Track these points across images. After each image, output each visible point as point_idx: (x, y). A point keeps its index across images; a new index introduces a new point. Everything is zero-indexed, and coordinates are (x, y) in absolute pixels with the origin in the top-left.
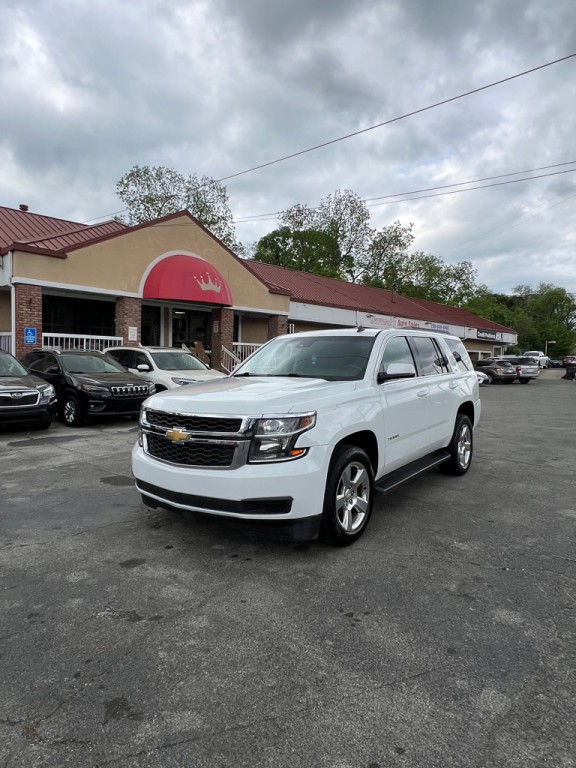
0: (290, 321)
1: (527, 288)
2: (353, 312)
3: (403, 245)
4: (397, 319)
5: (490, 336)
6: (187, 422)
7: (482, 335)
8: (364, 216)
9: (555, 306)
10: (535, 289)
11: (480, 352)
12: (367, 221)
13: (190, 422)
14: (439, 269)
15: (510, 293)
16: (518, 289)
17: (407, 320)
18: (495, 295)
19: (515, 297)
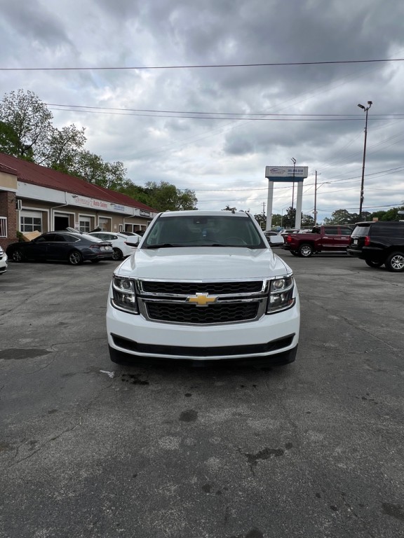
0: (18, 198)
1: (154, 184)
2: (63, 193)
3: (79, 144)
4: (93, 200)
5: (147, 214)
6: (208, 287)
7: (143, 213)
8: (47, 116)
9: (170, 197)
10: (159, 185)
11: (140, 225)
12: (50, 121)
13: (212, 287)
14: (100, 165)
15: (144, 186)
16: (149, 184)
17: (99, 201)
18: (136, 187)
19: (147, 189)
